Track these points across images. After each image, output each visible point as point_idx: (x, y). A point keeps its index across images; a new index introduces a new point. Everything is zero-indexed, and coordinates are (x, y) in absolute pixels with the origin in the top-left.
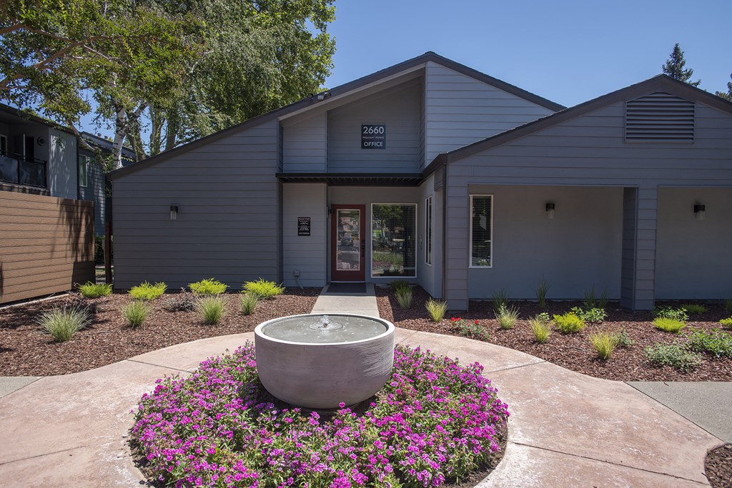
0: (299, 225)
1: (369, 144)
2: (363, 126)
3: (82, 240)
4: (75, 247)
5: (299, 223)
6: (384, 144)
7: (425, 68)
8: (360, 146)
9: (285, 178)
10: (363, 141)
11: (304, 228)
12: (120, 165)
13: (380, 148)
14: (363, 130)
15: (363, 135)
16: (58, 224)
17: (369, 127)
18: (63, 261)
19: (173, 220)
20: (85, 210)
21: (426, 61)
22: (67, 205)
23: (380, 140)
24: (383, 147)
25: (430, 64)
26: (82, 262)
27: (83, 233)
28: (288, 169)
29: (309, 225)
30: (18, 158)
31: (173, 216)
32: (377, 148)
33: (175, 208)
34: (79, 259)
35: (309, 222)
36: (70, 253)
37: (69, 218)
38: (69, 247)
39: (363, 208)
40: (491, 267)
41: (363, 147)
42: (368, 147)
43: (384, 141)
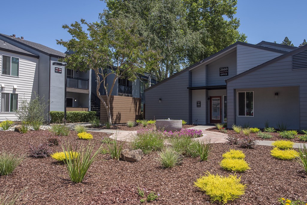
0: (197, 104)
1: (222, 74)
2: (220, 68)
3: (137, 109)
4: (136, 110)
5: (197, 103)
6: (228, 74)
7: (236, 47)
8: (219, 75)
9: (191, 89)
10: (220, 73)
11: (199, 104)
12: (150, 86)
13: (226, 75)
14: (220, 70)
15: (220, 71)
16: (132, 104)
17: (222, 68)
18: (133, 114)
19: (160, 103)
20: (138, 100)
21: (237, 45)
22: (135, 99)
23: (226, 73)
24: (228, 75)
25: (238, 45)
26: (138, 115)
27: (138, 107)
28: (193, 85)
29: (200, 104)
30: (125, 86)
31: (160, 101)
32: (225, 75)
33: (161, 99)
34: (137, 114)
35: (200, 103)
36: (134, 112)
37: (134, 102)
38: (134, 111)
39: (220, 97)
40: (253, 116)
41: (220, 76)
42: (222, 76)
43: (228, 73)
